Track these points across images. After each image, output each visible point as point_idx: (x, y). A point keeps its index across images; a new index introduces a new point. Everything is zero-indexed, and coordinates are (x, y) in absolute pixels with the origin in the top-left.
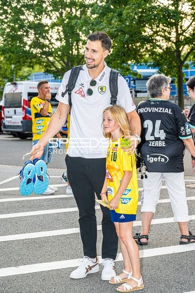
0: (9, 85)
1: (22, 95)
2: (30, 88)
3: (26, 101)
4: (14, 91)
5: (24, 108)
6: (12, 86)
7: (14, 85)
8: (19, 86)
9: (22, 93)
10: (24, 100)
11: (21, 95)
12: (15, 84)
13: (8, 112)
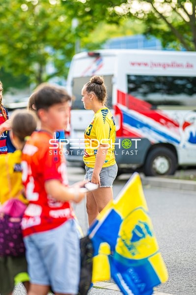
0: (84, 58)
1: (114, 80)
2: (133, 64)
3: (123, 94)
4: (94, 72)
5: (118, 111)
6: (90, 61)
7: (93, 59)
8: (105, 60)
9: (112, 76)
10: (118, 92)
11: (111, 80)
12: (97, 56)
13: (81, 119)
